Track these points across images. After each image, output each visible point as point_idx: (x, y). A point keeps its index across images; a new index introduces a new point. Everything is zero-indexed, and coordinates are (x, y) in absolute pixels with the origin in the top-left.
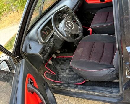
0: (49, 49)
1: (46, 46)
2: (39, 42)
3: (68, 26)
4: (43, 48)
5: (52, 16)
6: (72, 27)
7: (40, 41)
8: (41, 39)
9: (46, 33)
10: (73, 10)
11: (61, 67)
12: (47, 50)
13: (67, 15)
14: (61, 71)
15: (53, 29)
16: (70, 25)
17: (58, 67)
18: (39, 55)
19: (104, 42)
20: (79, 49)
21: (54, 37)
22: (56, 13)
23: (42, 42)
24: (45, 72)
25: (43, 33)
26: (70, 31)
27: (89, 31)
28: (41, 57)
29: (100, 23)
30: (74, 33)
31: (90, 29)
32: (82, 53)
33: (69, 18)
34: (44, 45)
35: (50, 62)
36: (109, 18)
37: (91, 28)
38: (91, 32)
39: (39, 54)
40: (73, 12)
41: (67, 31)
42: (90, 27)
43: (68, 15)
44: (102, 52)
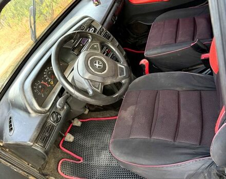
0: (57, 121)
1: (48, 117)
2: (30, 111)
3: (94, 67)
4: (39, 124)
5: (53, 51)
6: (104, 69)
7: (32, 109)
8: (33, 105)
9: (49, 83)
10: (103, 25)
11: (94, 142)
12: (53, 126)
13: (90, 40)
14: (95, 152)
15: (58, 81)
16: (97, 65)
17: (88, 143)
18: (32, 146)
19: (178, 89)
20: (126, 110)
21: (65, 92)
22: (61, 41)
23: (36, 112)
24: (61, 162)
25: (42, 84)
26: (99, 79)
27: (143, 66)
28: (38, 148)
29: (164, 46)
30: (109, 82)
31: (144, 62)
32: (134, 119)
33: (95, 49)
34: (44, 117)
35: (70, 138)
36: (180, 32)
37: (147, 59)
38: (147, 68)
39: (32, 144)
40: (103, 28)
41: (91, 81)
42: (144, 58)
43: (92, 41)
44: (177, 114)
